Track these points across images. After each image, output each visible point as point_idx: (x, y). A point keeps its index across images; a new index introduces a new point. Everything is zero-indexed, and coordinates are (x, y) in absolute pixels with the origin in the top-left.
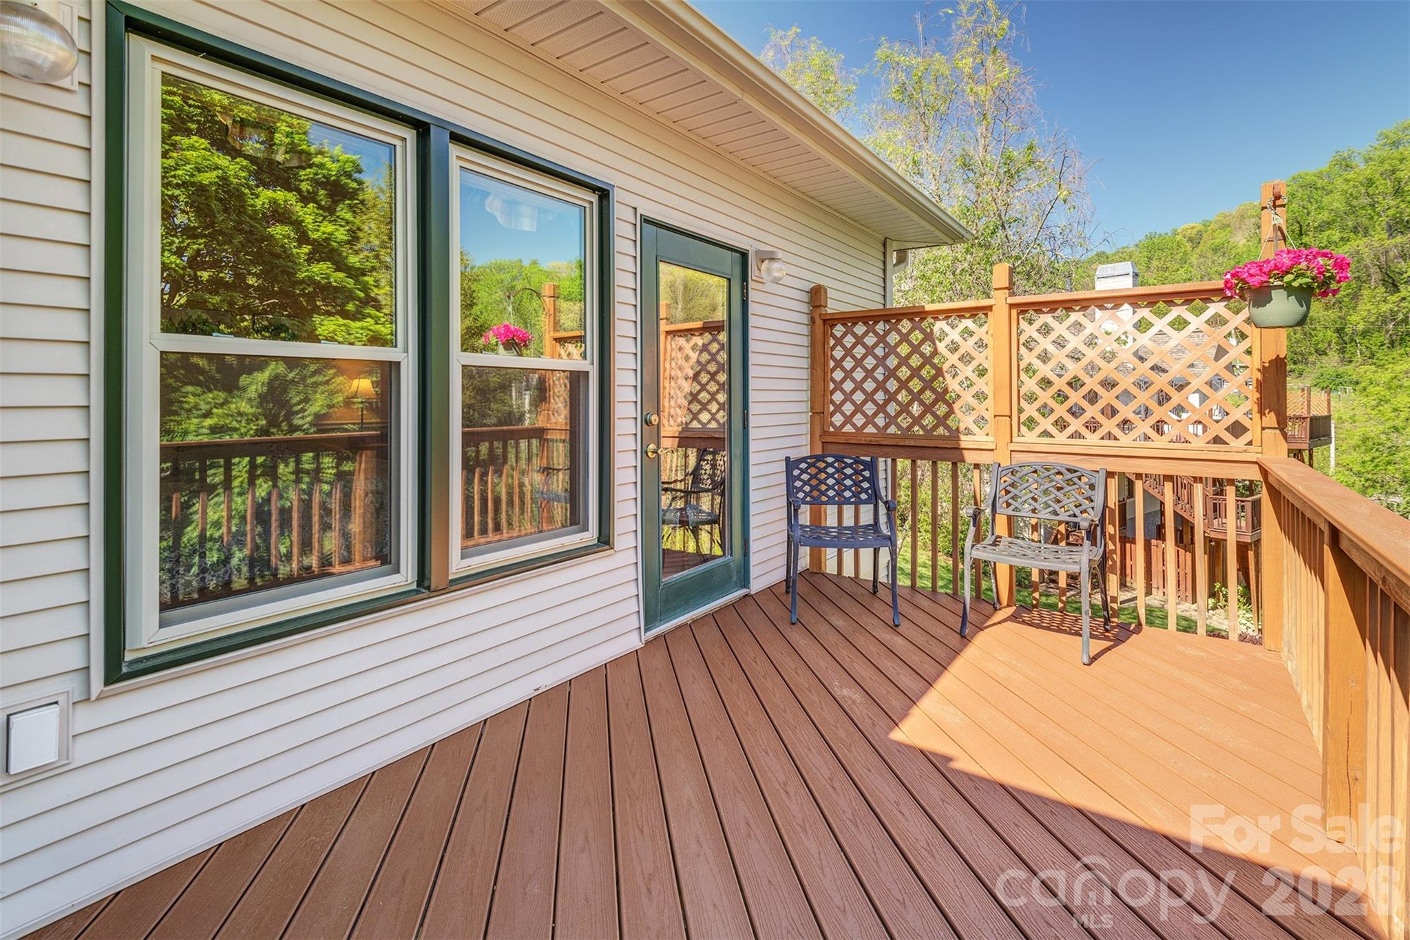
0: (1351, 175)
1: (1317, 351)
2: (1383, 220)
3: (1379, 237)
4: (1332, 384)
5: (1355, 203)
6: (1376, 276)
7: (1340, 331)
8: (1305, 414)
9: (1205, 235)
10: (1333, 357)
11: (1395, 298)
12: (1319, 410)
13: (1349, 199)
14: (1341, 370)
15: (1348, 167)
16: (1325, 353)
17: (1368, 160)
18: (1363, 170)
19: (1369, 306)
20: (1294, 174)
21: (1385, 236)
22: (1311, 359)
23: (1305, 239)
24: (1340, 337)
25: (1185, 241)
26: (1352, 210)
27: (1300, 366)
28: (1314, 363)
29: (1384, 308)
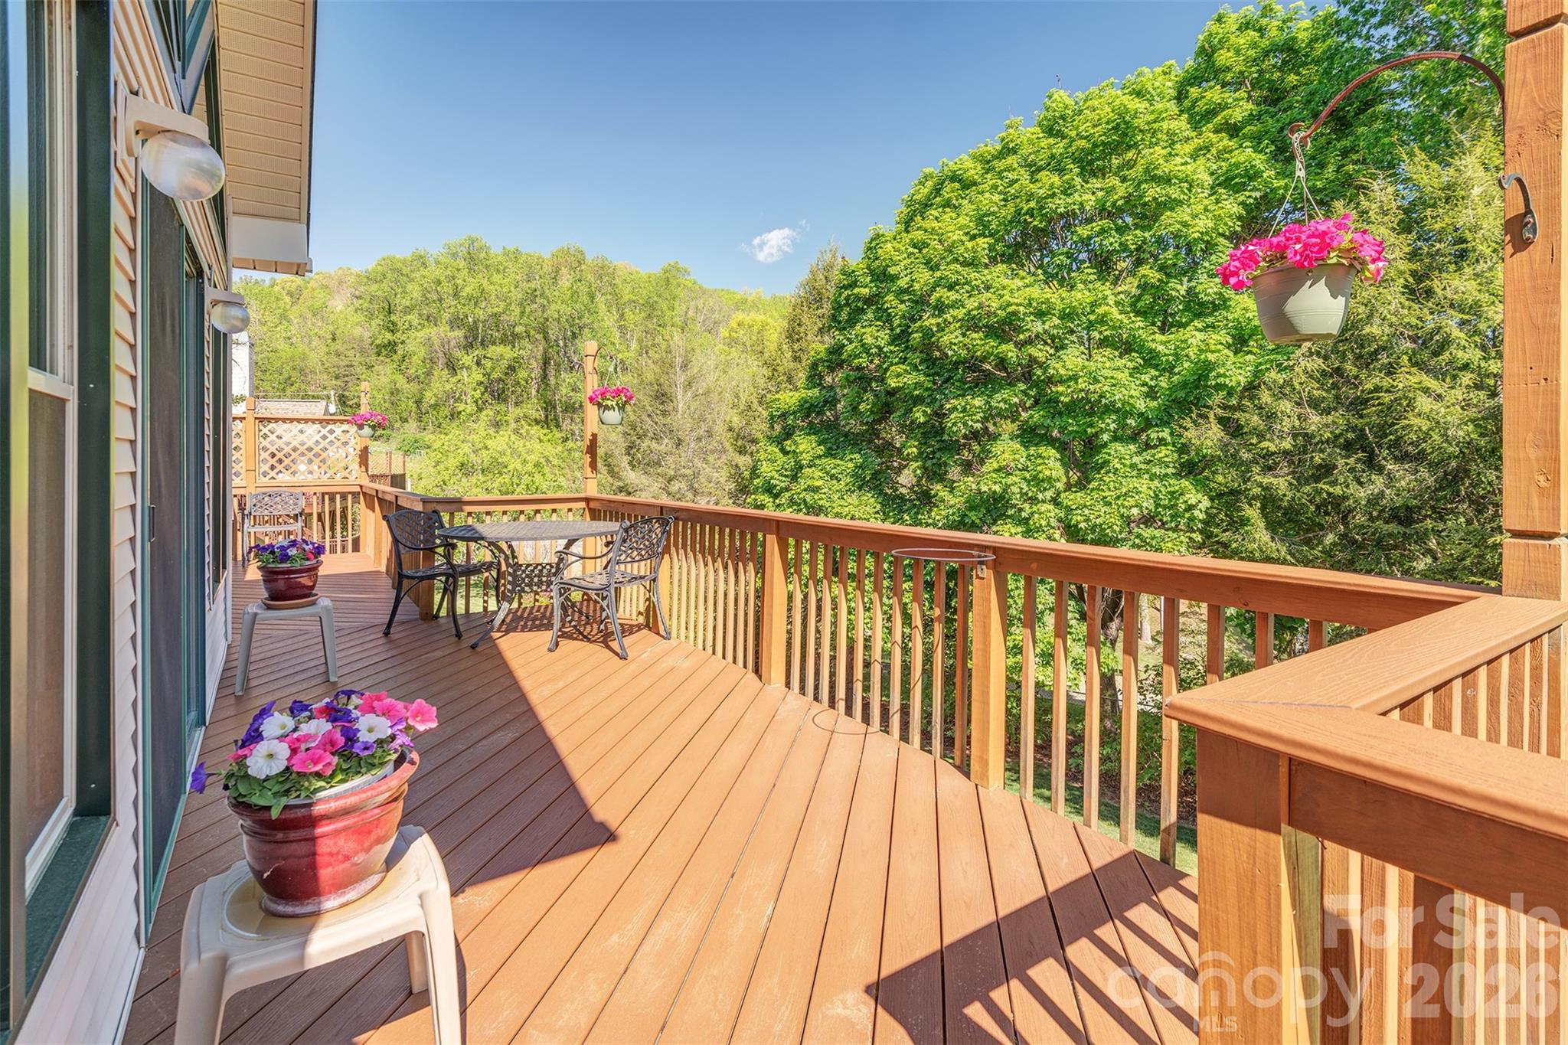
0: (425, 273)
1: (401, 418)
2: (446, 316)
3: (444, 328)
4: (412, 448)
5: (428, 295)
6: (442, 361)
7: (418, 403)
8: (388, 473)
9: (305, 292)
10: (412, 425)
11: (454, 380)
12: (397, 470)
13: (425, 292)
14: (418, 436)
15: (425, 265)
16: (406, 421)
17: (438, 263)
18: (434, 272)
19: (437, 385)
20: (385, 255)
21: (448, 328)
22: (397, 425)
23: (393, 318)
24: (418, 407)
25: (284, 293)
26: (427, 302)
27: (388, 432)
28: (399, 429)
29: (448, 387)
